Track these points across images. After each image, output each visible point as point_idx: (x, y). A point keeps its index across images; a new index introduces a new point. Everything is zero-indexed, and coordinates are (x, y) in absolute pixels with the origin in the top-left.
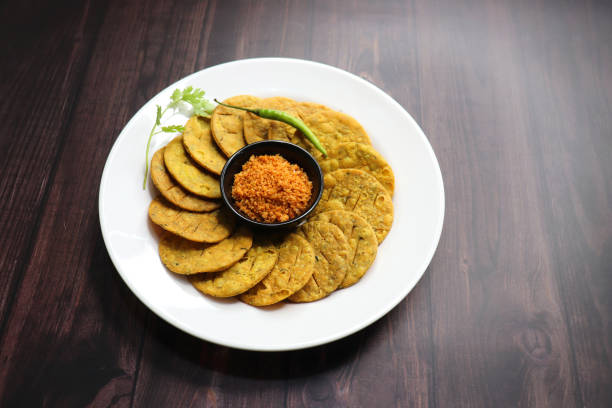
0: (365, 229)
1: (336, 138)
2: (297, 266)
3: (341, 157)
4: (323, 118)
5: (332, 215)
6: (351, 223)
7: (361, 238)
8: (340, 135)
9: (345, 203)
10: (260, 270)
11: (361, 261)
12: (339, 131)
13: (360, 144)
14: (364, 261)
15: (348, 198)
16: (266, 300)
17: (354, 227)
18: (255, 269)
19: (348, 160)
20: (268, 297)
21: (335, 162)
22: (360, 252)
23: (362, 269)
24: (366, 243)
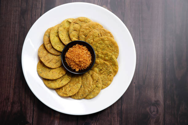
0: (99, 84)
1: (108, 47)
2: (74, 87)
3: (105, 56)
4: (106, 39)
5: (93, 73)
6: (97, 79)
7: (97, 86)
8: (110, 47)
9: (99, 71)
10: (62, 84)
11: (93, 94)
12: (110, 45)
13: (113, 55)
14: (94, 94)
15: (101, 70)
16: (61, 94)
17: (97, 81)
18: (61, 83)
19: (107, 58)
20: (62, 93)
21: (103, 56)
22: (94, 90)
23: (92, 96)
24: (97, 88)
